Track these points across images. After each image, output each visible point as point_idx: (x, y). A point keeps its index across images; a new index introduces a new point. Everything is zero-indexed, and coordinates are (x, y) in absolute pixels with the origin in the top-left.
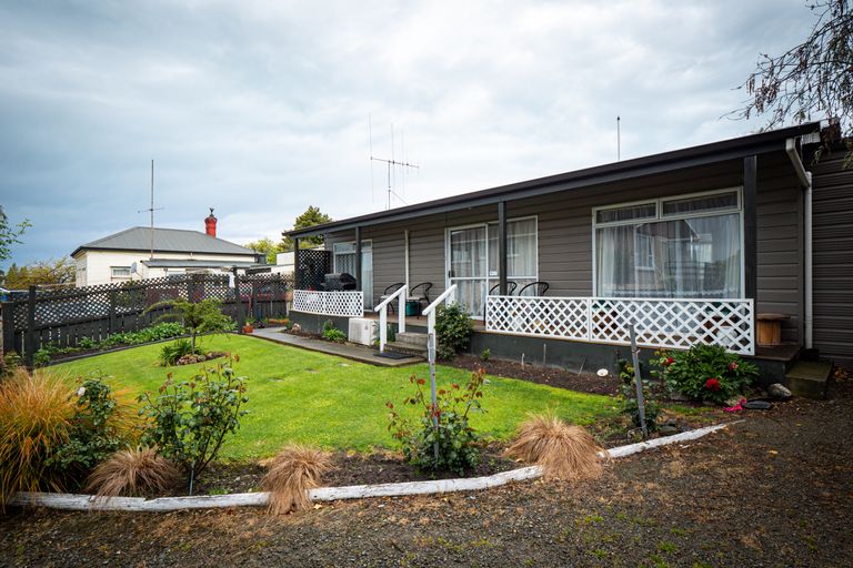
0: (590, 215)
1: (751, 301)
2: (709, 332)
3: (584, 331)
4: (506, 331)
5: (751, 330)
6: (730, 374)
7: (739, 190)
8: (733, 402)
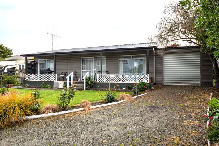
0: (118, 57)
1: (148, 74)
2: (142, 80)
3: (120, 81)
4: (102, 82)
5: (148, 79)
6: (146, 86)
7: (145, 55)
8: (147, 90)
